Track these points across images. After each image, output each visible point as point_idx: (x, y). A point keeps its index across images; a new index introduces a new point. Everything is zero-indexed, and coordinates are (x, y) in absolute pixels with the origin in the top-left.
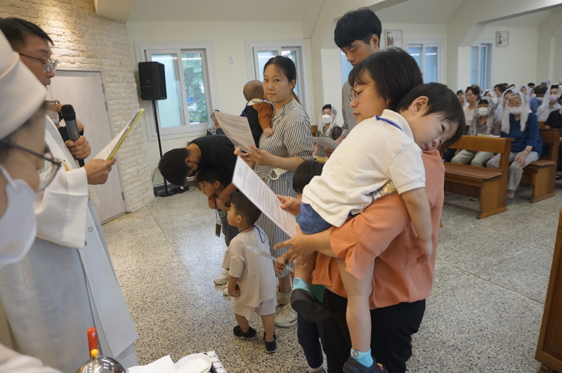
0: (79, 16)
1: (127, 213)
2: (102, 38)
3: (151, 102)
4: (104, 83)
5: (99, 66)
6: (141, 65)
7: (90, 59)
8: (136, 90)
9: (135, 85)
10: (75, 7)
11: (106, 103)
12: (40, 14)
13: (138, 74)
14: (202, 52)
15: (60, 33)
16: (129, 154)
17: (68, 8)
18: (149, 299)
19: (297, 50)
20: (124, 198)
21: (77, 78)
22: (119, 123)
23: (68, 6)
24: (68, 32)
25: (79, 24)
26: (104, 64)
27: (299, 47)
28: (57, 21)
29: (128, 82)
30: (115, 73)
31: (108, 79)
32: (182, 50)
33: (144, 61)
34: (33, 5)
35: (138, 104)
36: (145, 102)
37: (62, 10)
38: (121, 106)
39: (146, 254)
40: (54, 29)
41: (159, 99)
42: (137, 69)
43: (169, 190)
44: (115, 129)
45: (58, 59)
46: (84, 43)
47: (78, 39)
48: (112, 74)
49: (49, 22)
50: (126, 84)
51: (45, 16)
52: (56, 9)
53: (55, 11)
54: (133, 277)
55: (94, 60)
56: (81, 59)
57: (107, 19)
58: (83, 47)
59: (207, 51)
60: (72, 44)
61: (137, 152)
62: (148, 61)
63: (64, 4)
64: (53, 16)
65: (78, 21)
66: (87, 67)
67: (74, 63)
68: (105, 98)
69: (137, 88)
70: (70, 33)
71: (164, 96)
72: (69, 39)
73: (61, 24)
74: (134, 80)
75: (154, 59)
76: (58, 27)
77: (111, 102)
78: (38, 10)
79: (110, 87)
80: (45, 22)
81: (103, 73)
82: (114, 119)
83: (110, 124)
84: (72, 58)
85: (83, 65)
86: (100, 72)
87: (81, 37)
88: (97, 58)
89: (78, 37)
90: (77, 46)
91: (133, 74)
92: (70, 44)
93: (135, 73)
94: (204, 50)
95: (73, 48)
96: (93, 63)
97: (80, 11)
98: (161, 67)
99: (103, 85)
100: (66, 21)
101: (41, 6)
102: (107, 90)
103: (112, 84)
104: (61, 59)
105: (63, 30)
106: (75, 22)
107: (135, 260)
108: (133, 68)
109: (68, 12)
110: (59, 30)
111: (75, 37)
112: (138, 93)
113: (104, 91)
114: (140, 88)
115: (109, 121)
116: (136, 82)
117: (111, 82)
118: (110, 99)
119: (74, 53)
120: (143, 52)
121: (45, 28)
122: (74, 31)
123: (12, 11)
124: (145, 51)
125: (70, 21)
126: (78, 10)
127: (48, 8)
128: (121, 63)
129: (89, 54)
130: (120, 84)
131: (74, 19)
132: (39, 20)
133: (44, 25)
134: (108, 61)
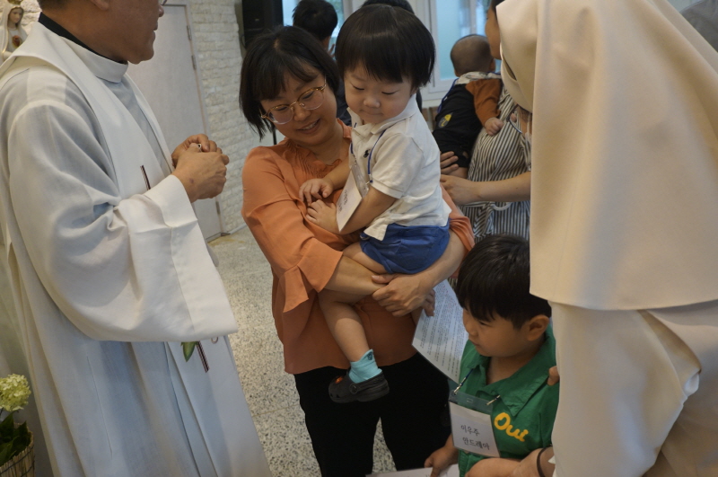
1: (223, 235)
4: (191, 24)
8: (237, 35)
9: (236, 27)
11: (193, 58)
13: (241, 7)
16: (228, 140)
18: (274, 384)
20: (218, 211)
22: (212, 90)
29: (225, 22)
30: (206, 7)
31: (196, 18)
38: (215, 62)
39: (261, 305)
44: (207, 101)
48: (202, 8)
50: (223, 25)
54: (244, 344)
61: (239, 137)
68: (192, 47)
69: (239, 32)
74: (234, 19)
77: (201, 56)
79: (199, 31)
81: (188, 8)
82: (205, 83)
83: (199, 92)
86: (184, 6)
91: (233, 8)
93: (236, 6)
99: (188, 28)
102: (195, 35)
103: (202, 27)
107: (244, 314)
112: (241, 40)
113: (190, 38)
114: (243, 32)
115: (198, 86)
116: (238, 22)
117: (200, 23)
118: (199, 51)
130: (214, 25)
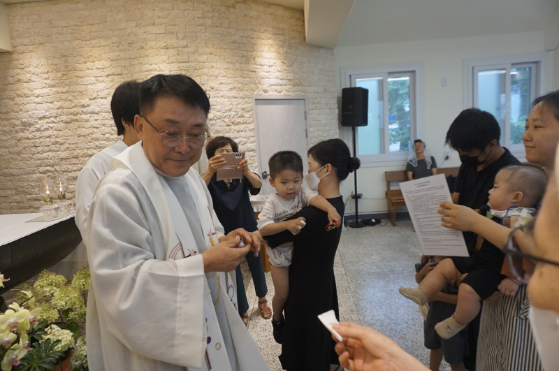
0: (290, 46)
2: (309, 65)
3: (350, 128)
4: (307, 110)
5: (303, 94)
6: (345, 91)
7: (296, 87)
8: (337, 116)
9: (337, 111)
10: (287, 38)
11: (306, 131)
12: (256, 48)
13: (341, 99)
14: (411, 74)
15: (271, 64)
17: (281, 39)
19: (533, 66)
21: (282, 106)
23: (281, 38)
24: (279, 62)
25: (290, 53)
26: (309, 91)
27: (537, 63)
28: (271, 53)
29: (330, 109)
30: (318, 100)
31: (311, 106)
32: (389, 73)
33: (348, 86)
34: (251, 40)
35: (338, 131)
36: (345, 128)
37: (275, 42)
38: (321, 133)
40: (267, 60)
41: (360, 126)
42: (341, 95)
43: (359, 220)
45: (268, 88)
46: (292, 72)
47: (287, 68)
48: (315, 101)
49: (263, 54)
50: (328, 110)
51: (260, 49)
52: (271, 42)
53: (269, 44)
55: (300, 88)
56: (288, 87)
57: (316, 47)
58: (291, 76)
59: (418, 73)
60: (281, 73)
62: (353, 86)
63: (278, 36)
64: (266, 49)
65: (289, 50)
66: (292, 95)
67: (280, 92)
68: (306, 125)
69: (339, 114)
70: (281, 64)
71: (364, 122)
72: (279, 69)
73: (273, 55)
74: (336, 106)
75: (360, 83)
76: (270, 58)
77: (311, 129)
78: (255, 44)
79: (312, 114)
80: (259, 55)
81: (306, 100)
84: (279, 87)
85: (289, 94)
86: (304, 100)
87: (290, 66)
88: (302, 85)
89: (287, 66)
90: (285, 75)
91: (336, 100)
92: (279, 74)
93: (338, 98)
94: (414, 72)
95: (282, 77)
96: (298, 91)
97: (292, 41)
98: (365, 92)
99: (305, 113)
100: (278, 52)
101: (257, 40)
102: (309, 117)
103: (314, 112)
104: (269, 89)
105: (275, 61)
106: (286, 52)
108: (336, 95)
109: (280, 43)
110: (271, 60)
111: (285, 67)
112: (339, 119)
113: (306, 118)
114: (341, 114)
116: (339, 108)
117: (313, 109)
118: (311, 126)
119: (282, 82)
120: (348, 77)
121: (259, 60)
122: (284, 61)
123: (233, 48)
124: (350, 76)
125: (281, 52)
126: (289, 40)
127: (263, 41)
128: (325, 90)
129: (296, 83)
130: (322, 110)
131: (285, 49)
132: (254, 53)
133: (259, 57)
134: (312, 89)
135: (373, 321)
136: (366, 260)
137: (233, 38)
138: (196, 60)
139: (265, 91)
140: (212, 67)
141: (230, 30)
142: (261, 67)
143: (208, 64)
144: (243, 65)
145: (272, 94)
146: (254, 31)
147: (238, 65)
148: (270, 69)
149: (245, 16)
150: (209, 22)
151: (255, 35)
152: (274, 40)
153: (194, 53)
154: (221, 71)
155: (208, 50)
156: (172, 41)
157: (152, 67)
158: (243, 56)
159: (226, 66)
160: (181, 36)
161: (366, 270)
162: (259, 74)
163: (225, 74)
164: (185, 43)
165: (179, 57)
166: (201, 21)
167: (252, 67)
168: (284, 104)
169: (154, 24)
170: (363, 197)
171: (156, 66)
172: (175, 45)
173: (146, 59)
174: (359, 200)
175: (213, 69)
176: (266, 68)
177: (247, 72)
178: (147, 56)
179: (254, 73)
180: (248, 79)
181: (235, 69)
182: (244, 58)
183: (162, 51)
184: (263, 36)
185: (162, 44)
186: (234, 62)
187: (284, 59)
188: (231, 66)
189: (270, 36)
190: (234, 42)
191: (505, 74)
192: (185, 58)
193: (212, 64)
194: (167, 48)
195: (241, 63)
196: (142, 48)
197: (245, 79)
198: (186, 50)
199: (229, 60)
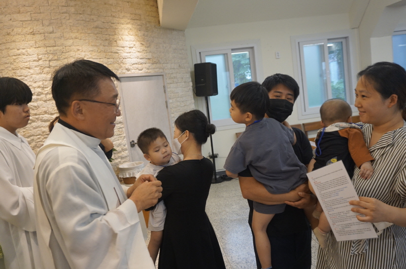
0: (147, 30)
2: (165, 45)
3: (204, 98)
4: (166, 85)
5: (161, 70)
7: (155, 65)
8: (191, 88)
9: (191, 84)
10: (144, 22)
11: (166, 102)
12: (116, 32)
13: (194, 73)
14: (250, 50)
15: (132, 46)
17: (139, 23)
19: (344, 41)
21: (144, 82)
23: (139, 22)
24: (138, 44)
25: (147, 36)
26: (166, 68)
27: (346, 38)
28: (130, 36)
29: (185, 82)
30: (175, 75)
31: (169, 81)
32: (232, 50)
33: (199, 62)
34: (112, 25)
35: (193, 101)
36: (199, 98)
37: (134, 26)
38: (179, 103)
40: (127, 43)
41: (212, 95)
42: (193, 69)
43: (217, 177)
45: (130, 67)
46: (150, 52)
47: (146, 49)
48: (172, 76)
49: (124, 37)
50: (183, 83)
51: (121, 33)
52: (130, 26)
53: (128, 28)
55: (158, 65)
56: (147, 65)
57: (170, 29)
58: (149, 56)
59: (255, 49)
60: (141, 54)
62: (203, 62)
63: (136, 21)
64: (126, 32)
65: (146, 33)
66: (152, 72)
67: (141, 70)
68: (166, 97)
69: (193, 86)
70: (140, 45)
71: (215, 92)
72: (139, 50)
73: (132, 38)
74: (190, 80)
75: (209, 60)
76: (131, 40)
77: (171, 101)
78: (116, 29)
79: (170, 88)
80: (120, 38)
81: (164, 76)
82: (172, 115)
83: (169, 120)
84: (140, 66)
85: (149, 71)
86: (163, 75)
87: (148, 47)
88: (160, 64)
89: (146, 47)
90: (144, 55)
92: (139, 54)
93: (191, 73)
94: (252, 48)
95: (141, 57)
96: (157, 68)
97: (148, 25)
98: (214, 66)
99: (164, 87)
100: (136, 35)
101: (118, 25)
102: (168, 90)
103: (172, 85)
104: (131, 67)
105: (134, 43)
106: (144, 35)
108: (189, 70)
109: (138, 27)
110: (131, 43)
111: (143, 48)
112: (193, 90)
113: (165, 92)
114: (195, 86)
115: (169, 117)
116: (192, 81)
117: (171, 83)
118: (170, 98)
119: (142, 61)
120: (198, 54)
121: (120, 43)
122: (142, 42)
123: (96, 32)
124: (200, 53)
125: (140, 35)
126: (146, 24)
127: (123, 26)
128: (180, 66)
129: (154, 61)
130: (179, 84)
131: (143, 32)
132: (116, 37)
133: (120, 40)
134: (169, 66)
135: (240, 260)
136: (227, 210)
137: (96, 24)
138: (62, 44)
139: (128, 70)
140: (79, 50)
141: (92, 17)
142: (122, 49)
143: (75, 48)
144: (106, 47)
145: (134, 72)
146: (114, 17)
147: (101, 48)
148: (131, 50)
149: (105, 4)
150: (72, 10)
151: (116, 20)
152: (133, 24)
153: (60, 38)
154: (87, 53)
155: (73, 35)
156: (38, 28)
157: (19, 52)
158: (106, 40)
159: (91, 49)
160: (46, 23)
161: (228, 218)
162: (122, 55)
163: (90, 56)
164: (50, 29)
165: (46, 42)
166: (65, 9)
167: (114, 49)
168: (145, 80)
169: (19, 12)
170: (219, 156)
171: (24, 51)
172: (42, 31)
173: (13, 44)
174: (216, 159)
175: (79, 52)
176: (127, 50)
177: (110, 54)
178: (14, 41)
179: (117, 54)
180: (112, 60)
181: (99, 51)
182: (107, 42)
183: (29, 37)
184: (122, 21)
185: (28, 30)
186: (97, 45)
187: (143, 41)
188: (95, 48)
189: (129, 21)
190: (96, 27)
191: (323, 45)
192: (52, 42)
193: (77, 47)
194: (33, 34)
195: (104, 46)
196: (8, 34)
197: (109, 60)
198: (52, 35)
199: (93, 44)
